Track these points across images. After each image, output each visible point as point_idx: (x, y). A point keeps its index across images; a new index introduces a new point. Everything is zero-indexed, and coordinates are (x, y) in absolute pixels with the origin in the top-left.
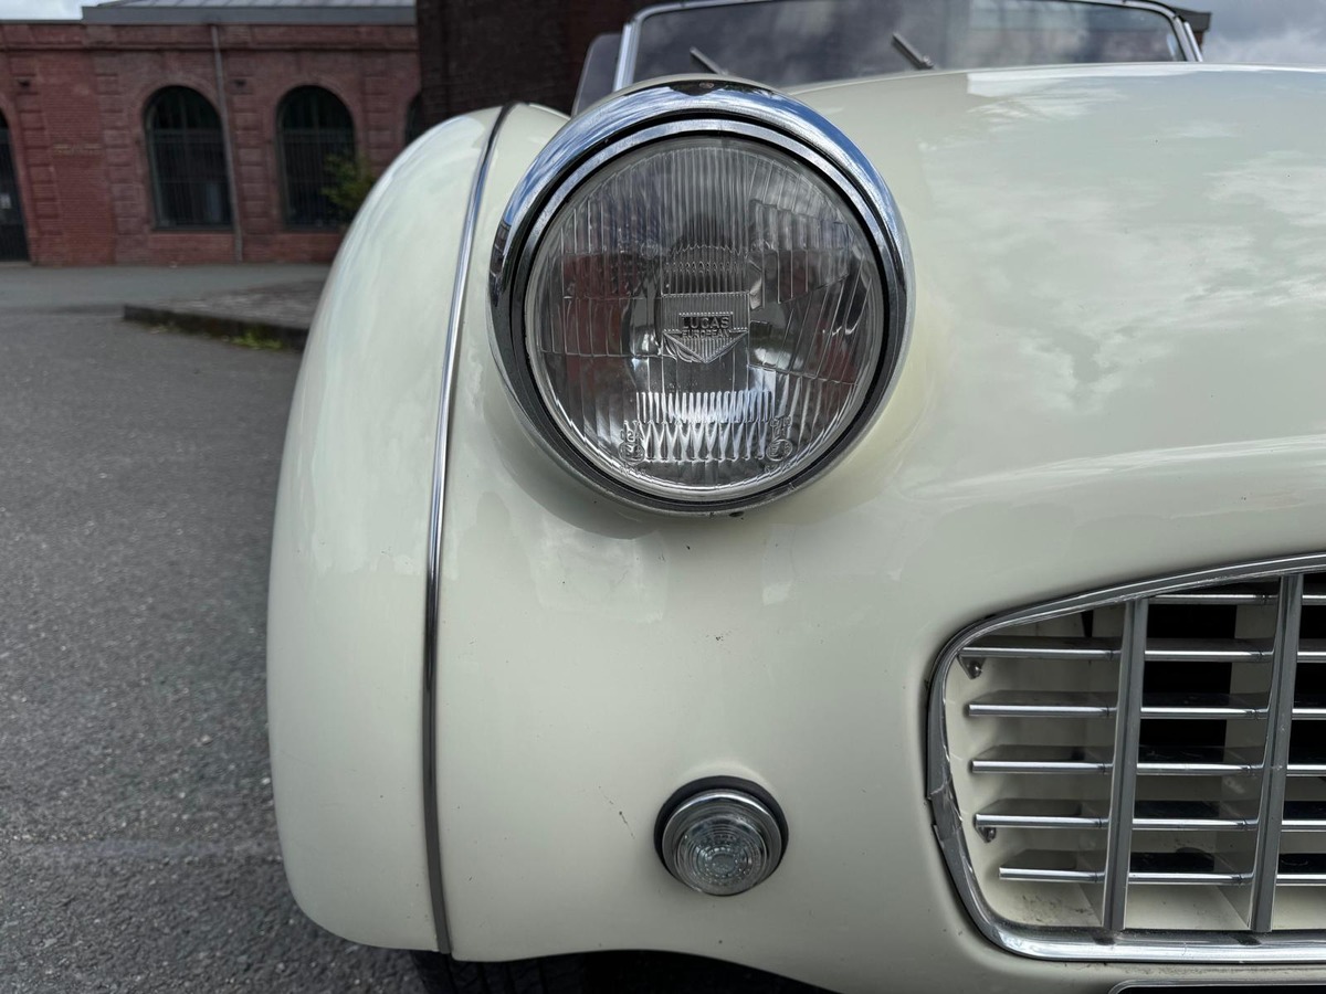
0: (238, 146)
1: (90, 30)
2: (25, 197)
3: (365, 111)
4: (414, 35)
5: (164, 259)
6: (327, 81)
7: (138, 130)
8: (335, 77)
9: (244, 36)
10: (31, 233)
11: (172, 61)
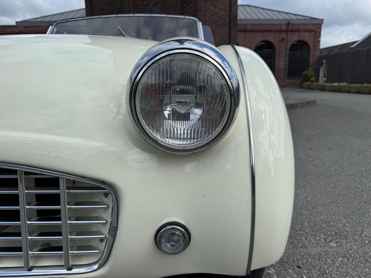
1: (18, 28)
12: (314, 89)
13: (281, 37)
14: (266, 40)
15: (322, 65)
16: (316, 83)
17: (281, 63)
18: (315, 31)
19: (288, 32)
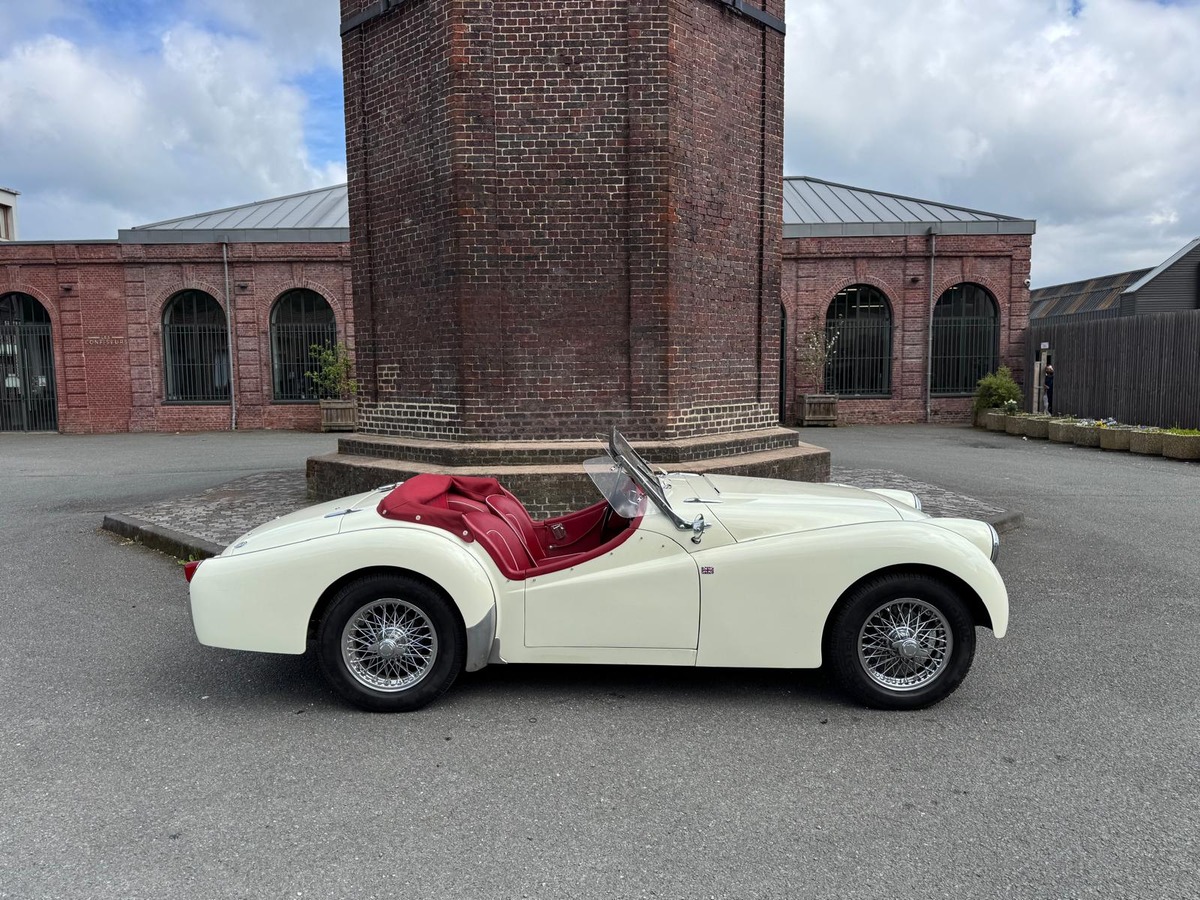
0: (237, 337)
1: (124, 249)
2: (59, 378)
3: (344, 309)
5: (173, 428)
6: (314, 285)
7: (158, 325)
8: (320, 282)
9: (249, 252)
10: (61, 407)
11: (189, 271)
12: (1020, 437)
13: (908, 272)
14: (862, 281)
15: (1038, 358)
16: (1024, 415)
17: (911, 350)
18: (1011, 256)
19: (928, 258)
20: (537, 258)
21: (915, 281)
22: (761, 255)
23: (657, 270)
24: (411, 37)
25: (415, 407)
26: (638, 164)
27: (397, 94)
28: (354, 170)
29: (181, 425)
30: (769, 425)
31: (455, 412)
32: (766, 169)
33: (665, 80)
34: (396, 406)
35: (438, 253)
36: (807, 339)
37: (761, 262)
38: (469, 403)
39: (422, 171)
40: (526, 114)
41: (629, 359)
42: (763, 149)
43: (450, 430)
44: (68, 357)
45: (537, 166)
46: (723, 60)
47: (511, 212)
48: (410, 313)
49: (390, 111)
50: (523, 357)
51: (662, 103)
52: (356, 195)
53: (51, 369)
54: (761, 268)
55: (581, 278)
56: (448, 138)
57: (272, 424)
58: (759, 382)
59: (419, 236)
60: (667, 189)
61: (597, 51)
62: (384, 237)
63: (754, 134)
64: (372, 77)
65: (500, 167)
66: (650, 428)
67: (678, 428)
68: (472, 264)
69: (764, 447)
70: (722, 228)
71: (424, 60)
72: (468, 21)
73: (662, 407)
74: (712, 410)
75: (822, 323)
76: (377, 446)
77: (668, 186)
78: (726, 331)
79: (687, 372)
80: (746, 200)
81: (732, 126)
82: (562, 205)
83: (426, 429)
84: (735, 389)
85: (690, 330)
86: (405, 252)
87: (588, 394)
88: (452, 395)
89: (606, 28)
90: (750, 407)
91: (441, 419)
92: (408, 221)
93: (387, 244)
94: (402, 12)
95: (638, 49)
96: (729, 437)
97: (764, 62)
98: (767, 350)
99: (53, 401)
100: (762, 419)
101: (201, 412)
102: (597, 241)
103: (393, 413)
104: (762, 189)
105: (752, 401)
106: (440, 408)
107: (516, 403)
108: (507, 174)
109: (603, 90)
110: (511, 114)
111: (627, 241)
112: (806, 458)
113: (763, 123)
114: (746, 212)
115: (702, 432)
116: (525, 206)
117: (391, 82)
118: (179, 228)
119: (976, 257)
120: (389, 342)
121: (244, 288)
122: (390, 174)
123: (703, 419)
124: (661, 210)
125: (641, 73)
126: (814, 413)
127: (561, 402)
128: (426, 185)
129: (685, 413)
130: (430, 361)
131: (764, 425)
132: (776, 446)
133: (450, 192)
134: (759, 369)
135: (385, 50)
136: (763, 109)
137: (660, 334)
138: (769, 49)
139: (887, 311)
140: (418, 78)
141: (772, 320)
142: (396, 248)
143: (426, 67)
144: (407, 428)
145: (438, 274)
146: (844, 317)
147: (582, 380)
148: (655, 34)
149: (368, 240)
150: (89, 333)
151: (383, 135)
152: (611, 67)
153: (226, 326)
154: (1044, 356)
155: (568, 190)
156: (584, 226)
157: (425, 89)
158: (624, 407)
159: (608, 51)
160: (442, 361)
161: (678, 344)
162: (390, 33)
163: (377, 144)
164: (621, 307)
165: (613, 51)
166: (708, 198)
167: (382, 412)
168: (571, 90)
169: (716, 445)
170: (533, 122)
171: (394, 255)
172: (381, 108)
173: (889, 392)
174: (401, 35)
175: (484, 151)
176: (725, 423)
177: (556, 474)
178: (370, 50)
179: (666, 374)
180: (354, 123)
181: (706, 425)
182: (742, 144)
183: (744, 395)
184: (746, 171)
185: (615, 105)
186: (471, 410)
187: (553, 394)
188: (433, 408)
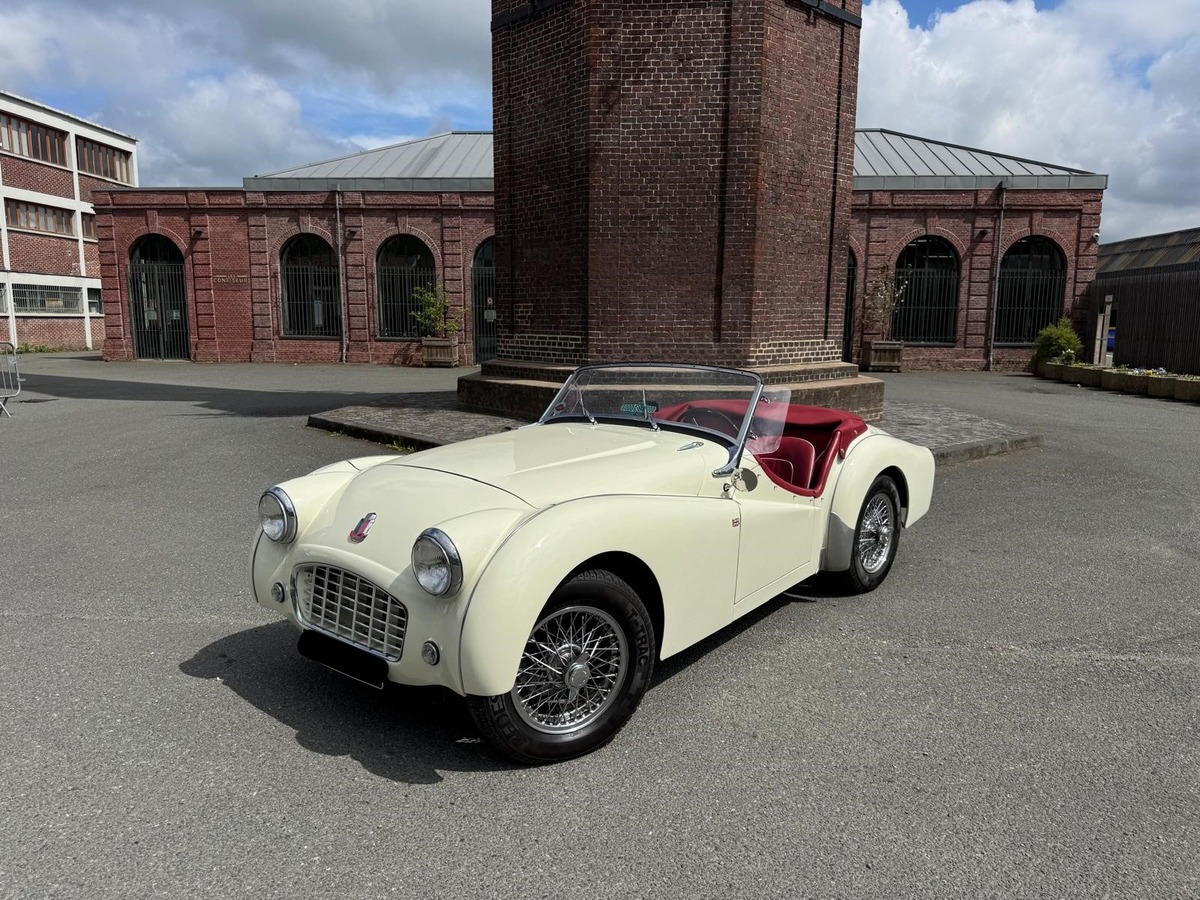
0: (347, 278)
1: (248, 195)
2: (191, 313)
3: (443, 254)
4: (491, 200)
5: (289, 359)
6: (417, 232)
7: (277, 266)
8: (421, 229)
9: (359, 200)
10: (193, 338)
11: (305, 217)
12: (1074, 384)
13: (977, 225)
14: (931, 232)
15: (1102, 310)
16: (1080, 365)
17: (976, 300)
18: (1081, 210)
19: (998, 212)
20: (649, 218)
21: (983, 233)
22: (833, 215)
23: (746, 228)
24: (553, 35)
25: (545, 338)
26: (734, 142)
27: (540, 82)
28: (500, 143)
29: (297, 357)
30: (833, 358)
31: (580, 342)
32: (840, 142)
33: (760, 74)
34: (529, 337)
35: (571, 213)
36: (876, 288)
37: (832, 221)
38: (591, 334)
39: (559, 146)
40: (646, 101)
41: (720, 301)
42: (837, 126)
43: (575, 356)
44: (198, 293)
45: (652, 144)
46: (807, 53)
47: (631, 181)
48: (545, 263)
49: (533, 95)
50: (636, 298)
51: (756, 93)
52: (501, 164)
53: (185, 304)
54: (832, 226)
55: (683, 235)
56: (584, 121)
57: (378, 357)
58: (827, 322)
59: (554, 199)
60: (757, 162)
61: (704, 50)
62: (525, 199)
63: (830, 113)
64: (517, 67)
65: (623, 145)
66: (735, 357)
67: (757, 357)
68: (599, 224)
69: (828, 376)
70: (800, 193)
71: (563, 55)
72: (602, 26)
73: (746, 341)
74: (786, 345)
75: (892, 273)
76: (515, 368)
77: (758, 159)
78: (801, 279)
79: (767, 313)
80: (822, 169)
81: (812, 108)
82: (671, 174)
83: (554, 355)
84: (805, 328)
85: (770, 277)
86: (542, 212)
87: (686, 329)
88: (577, 328)
89: (713, 31)
90: (818, 343)
91: (568, 348)
92: (545, 187)
93: (526, 205)
94: (546, 15)
95: (738, 48)
96: (799, 367)
97: (841, 52)
98: (835, 296)
99: (187, 333)
100: (828, 353)
101: (315, 346)
102: (699, 205)
103: (527, 343)
104: (836, 159)
105: (820, 338)
106: (567, 339)
107: (629, 335)
108: (628, 151)
109: (709, 81)
110: (634, 102)
111: (723, 205)
112: (863, 386)
113: (839, 104)
114: (822, 179)
115: (777, 362)
116: (642, 175)
117: (534, 72)
118: (295, 176)
119: (1045, 211)
120: (524, 285)
121: (354, 233)
122: (531, 147)
123: (778, 351)
124: (751, 179)
125: (740, 68)
126: (880, 359)
127: (664, 335)
128: (562, 157)
129: (764, 346)
130: (559, 301)
131: (829, 359)
132: (838, 376)
133: (583, 164)
134: (827, 312)
135: (530, 45)
136: (839, 93)
137: (747, 282)
138: (846, 41)
139: (955, 264)
140: (558, 70)
141: (839, 270)
142: (534, 208)
143: (566, 61)
144: (538, 354)
145: (569, 231)
146: (912, 267)
147: (683, 318)
148: (752, 35)
149: (510, 201)
150: (216, 272)
151: (526, 114)
152: (715, 62)
153: (338, 267)
154: (1108, 309)
155: (677, 163)
156: (688, 193)
157: (564, 80)
158: (715, 340)
159: (714, 50)
160: (570, 300)
161: (761, 289)
162: (535, 31)
163: (520, 123)
164: (715, 259)
165: (717, 49)
166: (790, 168)
167: (517, 342)
168: (683, 82)
169: (788, 373)
170: (651, 108)
171: (532, 214)
172: (525, 92)
173: (954, 341)
174: (544, 33)
175: (611, 132)
176: (796, 355)
177: (660, 391)
178: (516, 44)
179: (750, 313)
180: (501, 103)
181: (780, 356)
182: (820, 122)
183: (813, 333)
184: (823, 146)
185: (717, 94)
186: (593, 340)
187: (657, 329)
188: (561, 339)
